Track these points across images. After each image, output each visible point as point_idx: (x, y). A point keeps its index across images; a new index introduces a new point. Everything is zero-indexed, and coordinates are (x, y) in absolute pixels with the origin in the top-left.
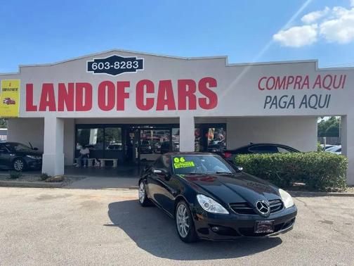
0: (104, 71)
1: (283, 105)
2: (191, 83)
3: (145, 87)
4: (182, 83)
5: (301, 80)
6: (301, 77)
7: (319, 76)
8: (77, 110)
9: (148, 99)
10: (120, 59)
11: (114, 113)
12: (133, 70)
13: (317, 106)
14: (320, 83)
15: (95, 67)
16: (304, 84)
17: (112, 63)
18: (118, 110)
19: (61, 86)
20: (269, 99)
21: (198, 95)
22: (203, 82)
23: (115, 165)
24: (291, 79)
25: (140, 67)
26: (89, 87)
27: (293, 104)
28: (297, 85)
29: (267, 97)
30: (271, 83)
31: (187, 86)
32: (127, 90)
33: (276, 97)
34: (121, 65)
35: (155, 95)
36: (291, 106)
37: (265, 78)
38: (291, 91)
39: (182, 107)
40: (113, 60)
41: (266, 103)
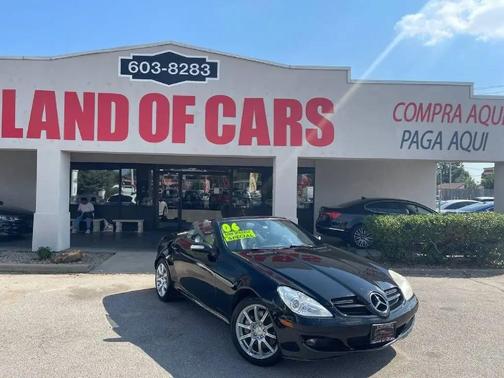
0: (150, 76)
1: (426, 144)
2: (295, 105)
3: (221, 107)
4: (280, 105)
5: (451, 110)
6: (451, 106)
7: (474, 107)
8: (99, 139)
9: (225, 127)
10: (179, 59)
11: (167, 147)
12: (201, 78)
13: (471, 148)
14: (475, 116)
15: (133, 69)
16: (455, 116)
17: (164, 64)
18: (174, 141)
19: (71, 97)
20: (407, 135)
21: (305, 123)
22: (313, 104)
23: (140, 230)
24: (438, 108)
25: (214, 74)
26: (122, 102)
27: (440, 143)
28: (446, 116)
29: (405, 131)
30: (410, 112)
31: (288, 109)
32: (189, 110)
33: (417, 132)
34: (180, 69)
35: (236, 121)
36: (438, 146)
37: (403, 104)
38: (438, 124)
39: (280, 141)
40: (166, 59)
41: (403, 140)
